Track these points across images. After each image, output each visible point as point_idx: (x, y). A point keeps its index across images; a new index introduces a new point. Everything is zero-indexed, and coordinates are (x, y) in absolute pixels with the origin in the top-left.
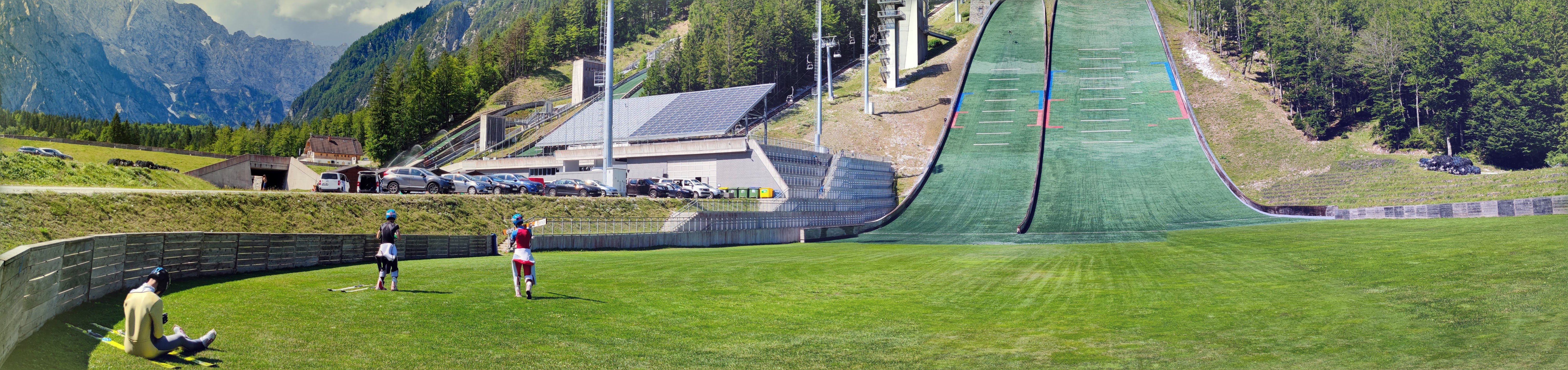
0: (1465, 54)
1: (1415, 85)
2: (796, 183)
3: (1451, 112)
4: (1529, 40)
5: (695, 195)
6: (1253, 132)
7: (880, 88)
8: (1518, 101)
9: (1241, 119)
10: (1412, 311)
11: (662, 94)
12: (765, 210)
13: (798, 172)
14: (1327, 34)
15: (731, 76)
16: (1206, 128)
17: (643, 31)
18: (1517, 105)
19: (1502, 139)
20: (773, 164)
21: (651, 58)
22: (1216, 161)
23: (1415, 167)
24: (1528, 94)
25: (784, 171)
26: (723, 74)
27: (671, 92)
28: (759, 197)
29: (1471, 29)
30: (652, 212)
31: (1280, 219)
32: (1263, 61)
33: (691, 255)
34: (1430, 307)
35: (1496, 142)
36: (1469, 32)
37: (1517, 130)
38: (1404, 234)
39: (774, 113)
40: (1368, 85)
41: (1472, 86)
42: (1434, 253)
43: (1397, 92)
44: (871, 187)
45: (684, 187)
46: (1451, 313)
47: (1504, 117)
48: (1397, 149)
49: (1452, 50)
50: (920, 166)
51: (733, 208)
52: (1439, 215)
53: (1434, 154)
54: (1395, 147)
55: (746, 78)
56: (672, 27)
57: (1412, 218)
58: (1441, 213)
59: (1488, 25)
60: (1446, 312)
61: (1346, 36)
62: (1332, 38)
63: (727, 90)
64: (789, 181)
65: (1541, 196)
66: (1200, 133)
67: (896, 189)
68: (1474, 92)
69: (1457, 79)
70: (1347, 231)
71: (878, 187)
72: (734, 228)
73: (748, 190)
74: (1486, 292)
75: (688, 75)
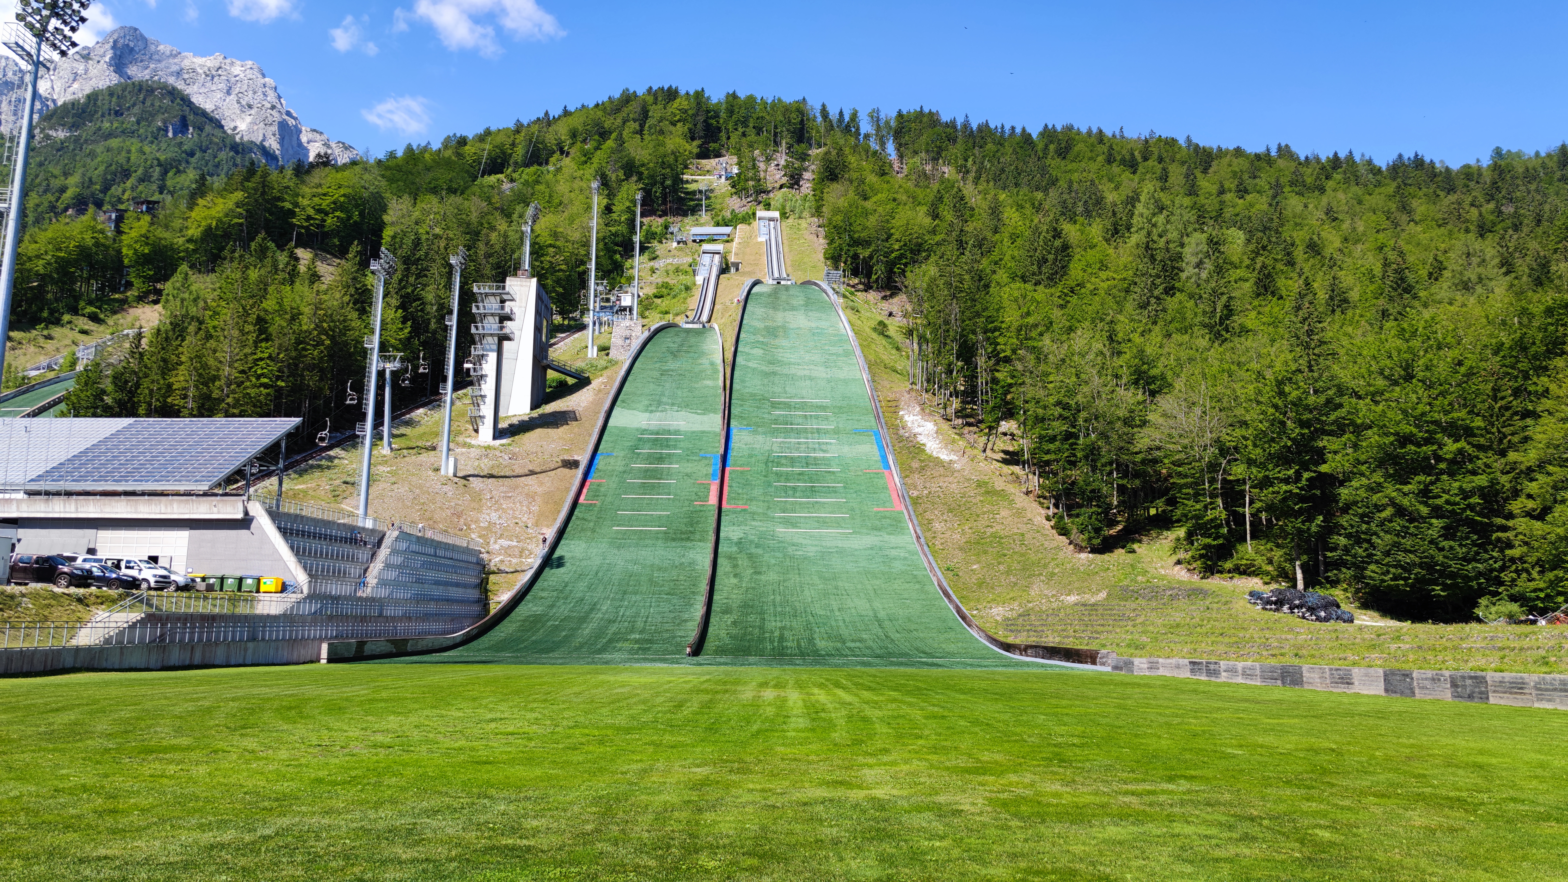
0: (1331, 433)
1: (1244, 480)
2: (323, 571)
3: (1303, 522)
4: (1446, 413)
5: (144, 585)
6: (994, 536)
7: (468, 440)
8: (1424, 510)
9: (978, 516)
10: (1231, 828)
11: (101, 416)
12: (265, 612)
13: (327, 555)
14: (1108, 400)
15: (229, 400)
16: (927, 525)
17: (75, 311)
18: (1422, 517)
19: (1392, 570)
20: (287, 541)
21: (85, 357)
22: (939, 574)
23: (1242, 603)
24: (1443, 499)
25: (304, 552)
26: (214, 395)
27: (119, 415)
28: (258, 591)
29: (1342, 395)
30: (57, 612)
31: (1027, 664)
32: (1012, 435)
33: (121, 683)
34: (1261, 825)
35: (1383, 574)
36: (1338, 400)
37: (1421, 558)
38: (1219, 704)
39: (298, 463)
40: (1170, 475)
41: (1342, 483)
42: (1269, 740)
43: (1215, 489)
44: (447, 584)
45: (124, 571)
46: (1297, 840)
47: (1398, 535)
48: (1213, 574)
49: (1309, 428)
50: (528, 557)
51: (209, 607)
52: (1279, 682)
53: (1274, 586)
54: (1210, 570)
55: (255, 406)
56: (131, 311)
57: (1234, 681)
58: (1283, 679)
59: (1372, 389)
60: (1288, 837)
61: (1139, 403)
62: (1117, 406)
63: (219, 421)
64: (311, 567)
65: (1466, 669)
66: (919, 531)
67: (486, 591)
68: (1344, 493)
69: (1315, 472)
70: (1129, 691)
71: (457, 585)
72: (209, 640)
73: (241, 580)
74: (1360, 817)
75: (151, 391)
